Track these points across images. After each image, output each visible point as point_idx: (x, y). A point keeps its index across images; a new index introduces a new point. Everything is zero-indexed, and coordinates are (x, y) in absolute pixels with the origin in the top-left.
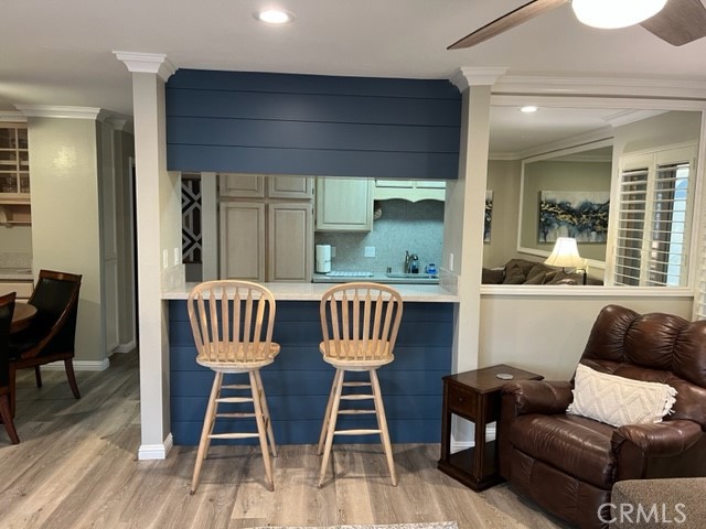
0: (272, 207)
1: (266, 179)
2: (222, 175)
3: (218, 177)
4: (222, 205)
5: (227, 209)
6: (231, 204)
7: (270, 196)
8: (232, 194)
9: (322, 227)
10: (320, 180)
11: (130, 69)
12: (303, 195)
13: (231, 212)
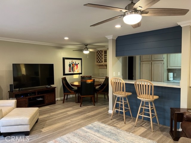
0: (153, 63)
1: (152, 56)
2: (141, 56)
3: (140, 56)
4: (141, 63)
5: (142, 64)
6: (143, 63)
7: (152, 60)
8: (143, 60)
9: (169, 68)
10: (169, 55)
11: (108, 39)
12: (161, 59)
13: (143, 65)
